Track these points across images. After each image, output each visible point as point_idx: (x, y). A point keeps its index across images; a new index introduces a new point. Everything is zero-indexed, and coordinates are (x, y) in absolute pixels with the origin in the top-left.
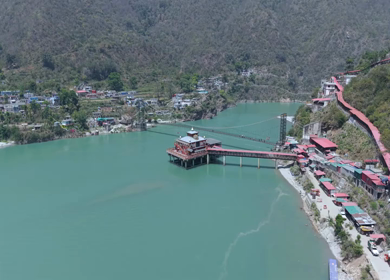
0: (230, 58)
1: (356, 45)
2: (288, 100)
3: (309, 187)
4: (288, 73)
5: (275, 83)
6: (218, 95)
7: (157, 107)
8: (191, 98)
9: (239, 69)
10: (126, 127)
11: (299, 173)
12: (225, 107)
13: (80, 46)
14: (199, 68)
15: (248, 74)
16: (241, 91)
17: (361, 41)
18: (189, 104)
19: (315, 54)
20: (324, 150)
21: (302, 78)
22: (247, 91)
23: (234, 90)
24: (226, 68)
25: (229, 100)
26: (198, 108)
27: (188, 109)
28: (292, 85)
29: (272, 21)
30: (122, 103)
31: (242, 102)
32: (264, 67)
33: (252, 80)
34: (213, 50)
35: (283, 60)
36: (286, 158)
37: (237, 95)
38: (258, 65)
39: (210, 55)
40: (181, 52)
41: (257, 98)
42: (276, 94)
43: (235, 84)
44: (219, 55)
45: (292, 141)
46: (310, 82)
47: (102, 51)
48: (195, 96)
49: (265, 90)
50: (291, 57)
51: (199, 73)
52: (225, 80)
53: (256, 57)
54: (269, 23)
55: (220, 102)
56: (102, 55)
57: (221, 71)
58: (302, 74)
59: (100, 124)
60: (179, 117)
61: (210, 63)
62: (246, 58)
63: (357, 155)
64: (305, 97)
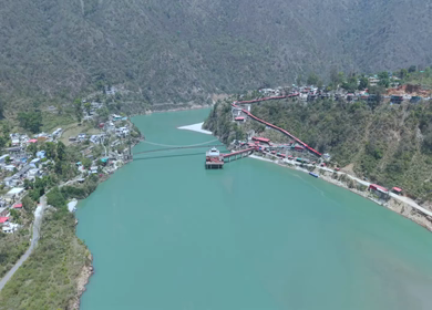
0: (90, 78)
1: (178, 65)
2: (150, 111)
5: (136, 99)
9: (101, 88)
10: (120, 161)
15: (113, 93)
17: (181, 62)
19: (153, 72)
24: (91, 89)
26: (135, 132)
27: (131, 136)
32: (120, 85)
34: (73, 72)
35: (131, 77)
39: (73, 77)
42: (141, 108)
43: (107, 103)
44: (80, 76)
46: (159, 95)
49: (132, 105)
50: (135, 74)
52: (98, 101)
53: (110, 76)
54: (106, 42)
57: (88, 92)
58: (150, 89)
59: (105, 164)
61: (76, 85)
62: (102, 76)
63: (281, 141)
64: (160, 108)
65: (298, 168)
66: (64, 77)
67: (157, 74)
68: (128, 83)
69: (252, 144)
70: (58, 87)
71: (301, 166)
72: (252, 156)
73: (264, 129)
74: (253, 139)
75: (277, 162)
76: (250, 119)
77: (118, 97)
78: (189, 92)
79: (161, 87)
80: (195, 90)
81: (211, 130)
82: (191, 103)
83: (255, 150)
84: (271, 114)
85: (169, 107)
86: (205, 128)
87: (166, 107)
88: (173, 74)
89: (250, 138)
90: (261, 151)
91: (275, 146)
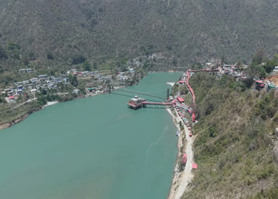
0: (142, 48)
1: (205, 42)
3: (175, 114)
4: (173, 56)
5: (166, 62)
6: (139, 71)
7: (112, 80)
8: (127, 75)
9: (147, 54)
10: (102, 92)
11: (172, 110)
12: (142, 77)
13: (63, 44)
14: (126, 54)
15: (152, 57)
16: (149, 66)
17: (208, 40)
18: (126, 78)
19: (186, 46)
20: (181, 102)
21: (179, 59)
22: (152, 66)
23: (145, 66)
24: (141, 54)
25: (144, 73)
26: (131, 80)
27: (127, 81)
28: (175, 63)
29: (164, 26)
30: (96, 79)
31: (150, 72)
33: (154, 60)
34: (133, 44)
35: (170, 49)
36: (169, 105)
37: (147, 69)
38: (157, 52)
40: (116, 44)
41: (157, 70)
44: (137, 47)
45: (171, 98)
46: (183, 61)
47: (75, 47)
48: (129, 74)
49: (161, 66)
50: (174, 47)
51: (127, 57)
52: (141, 61)
53: (156, 47)
54: (162, 27)
55: (140, 75)
56: (75, 49)
58: (179, 57)
59: (91, 91)
60: (123, 85)
62: (151, 47)
70: (122, 52)
72: (169, 110)
79: (187, 56)
88: (199, 48)
89: (176, 97)
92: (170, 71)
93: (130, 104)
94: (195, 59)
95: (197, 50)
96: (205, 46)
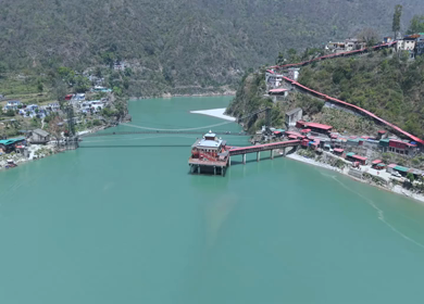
2: (169, 94)
3: (338, 164)
5: (152, 78)
8: (98, 98)
9: (109, 62)
11: (313, 155)
15: (123, 68)
17: (217, 37)
18: (101, 106)
19: (181, 47)
20: (325, 132)
21: (174, 72)
22: (126, 87)
24: (94, 61)
26: (114, 110)
28: (169, 79)
29: (129, 9)
32: (135, 60)
34: (72, 38)
38: (129, 58)
39: (71, 44)
41: (139, 95)
42: (157, 90)
43: (111, 79)
46: (183, 75)
48: (101, 95)
49: (145, 85)
50: (157, 50)
53: (124, 49)
54: (127, 10)
57: (89, 64)
58: (173, 68)
60: (97, 123)
61: (72, 54)
62: (113, 48)
63: (357, 130)
64: (184, 92)
65: (398, 189)
66: (58, 43)
67: (184, 50)
68: (145, 59)
69: (295, 134)
70: (47, 55)
71: (407, 185)
72: (294, 156)
73: (320, 107)
74: (299, 126)
75: (346, 171)
76: (296, 91)
77: (128, 73)
78: (224, 74)
79: (188, 66)
80: (232, 72)
81: (235, 115)
82: (224, 88)
83: (300, 145)
84: (336, 81)
85: (195, 91)
86: (228, 113)
87: (190, 91)
88: (205, 50)
89: (293, 124)
90: (312, 147)
91: (341, 138)
92: (164, 95)
93: (196, 161)
94: (205, 71)
95: (203, 56)
96: (214, 47)
